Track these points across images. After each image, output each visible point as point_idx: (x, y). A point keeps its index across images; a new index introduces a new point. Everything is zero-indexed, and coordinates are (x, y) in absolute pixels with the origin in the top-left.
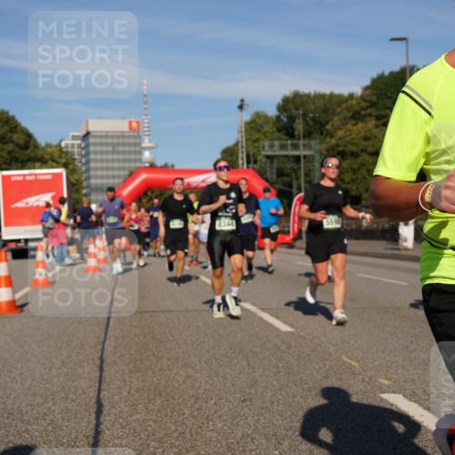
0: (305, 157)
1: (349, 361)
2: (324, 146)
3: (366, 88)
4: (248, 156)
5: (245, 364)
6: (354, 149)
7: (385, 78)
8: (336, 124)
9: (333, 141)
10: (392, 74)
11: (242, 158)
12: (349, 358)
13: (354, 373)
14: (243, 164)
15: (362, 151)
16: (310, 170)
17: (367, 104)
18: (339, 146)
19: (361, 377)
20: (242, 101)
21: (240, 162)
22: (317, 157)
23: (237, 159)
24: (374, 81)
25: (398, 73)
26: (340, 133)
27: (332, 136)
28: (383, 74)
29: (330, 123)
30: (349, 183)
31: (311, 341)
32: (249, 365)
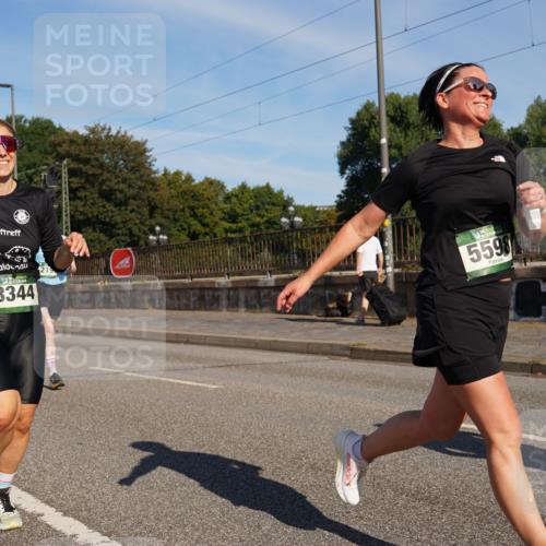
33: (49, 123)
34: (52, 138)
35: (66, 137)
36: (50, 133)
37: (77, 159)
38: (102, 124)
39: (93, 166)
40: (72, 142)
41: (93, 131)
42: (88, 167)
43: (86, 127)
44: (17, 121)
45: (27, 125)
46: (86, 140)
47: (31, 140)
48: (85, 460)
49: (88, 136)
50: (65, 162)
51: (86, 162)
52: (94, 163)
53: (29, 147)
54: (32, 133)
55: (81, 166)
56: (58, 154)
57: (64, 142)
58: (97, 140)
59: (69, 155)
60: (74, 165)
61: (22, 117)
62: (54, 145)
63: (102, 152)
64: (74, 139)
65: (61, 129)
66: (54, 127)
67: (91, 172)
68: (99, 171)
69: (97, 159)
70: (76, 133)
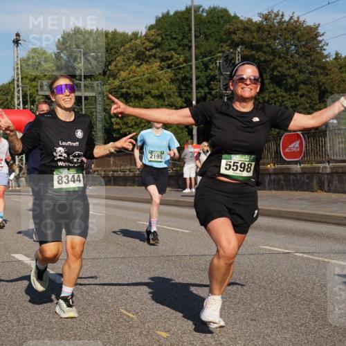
0: (86, 98)
1: (127, 313)
2: (107, 88)
3: (151, 28)
4: (25, 96)
5: (14, 321)
6: (138, 91)
7: (171, 17)
8: (119, 64)
9: (117, 83)
10: (176, 13)
11: (19, 98)
12: (127, 311)
13: (131, 326)
14: (19, 105)
15: (146, 93)
16: (92, 113)
17: (152, 44)
18: (123, 88)
19: (138, 331)
20: (18, 35)
21: (16, 102)
22: (99, 99)
23: (13, 98)
24: (159, 21)
25: (182, 13)
26: (123, 74)
27: (115, 77)
28: (168, 13)
29: (114, 63)
30: (132, 127)
31: (87, 293)
32: (19, 322)
33: (225, 11)
34: (227, 26)
35: (239, 25)
36: (225, 22)
37: (250, 46)
38: (275, 11)
39: (265, 53)
40: (246, 29)
41: (266, 18)
42: (260, 53)
43: (260, 14)
44: (195, 11)
45: (205, 14)
46: (259, 28)
47: (208, 29)
48: (259, 337)
49: (261, 22)
50: (239, 49)
51: (259, 48)
52: (266, 49)
53: (206, 36)
54: (209, 22)
55: (254, 52)
56: (233, 41)
57: (238, 30)
58: (271, 27)
59: (242, 43)
60: (247, 52)
61: (200, 7)
62: (229, 33)
63: (275, 38)
64: (248, 26)
65: (236, 17)
66: (229, 16)
67: (262, 59)
68: (271, 57)
69: (269, 46)
70: (250, 20)
